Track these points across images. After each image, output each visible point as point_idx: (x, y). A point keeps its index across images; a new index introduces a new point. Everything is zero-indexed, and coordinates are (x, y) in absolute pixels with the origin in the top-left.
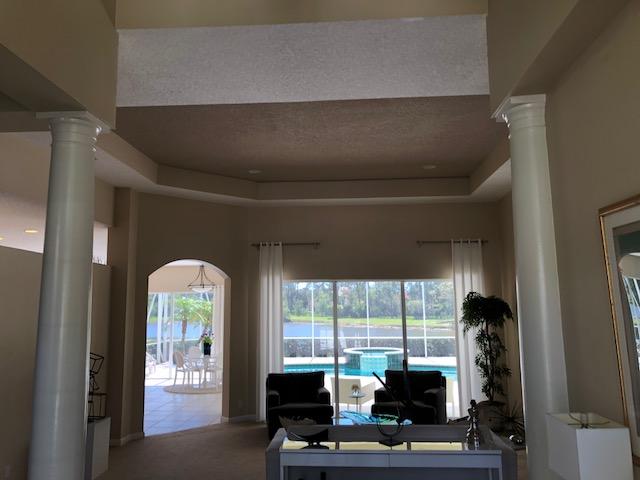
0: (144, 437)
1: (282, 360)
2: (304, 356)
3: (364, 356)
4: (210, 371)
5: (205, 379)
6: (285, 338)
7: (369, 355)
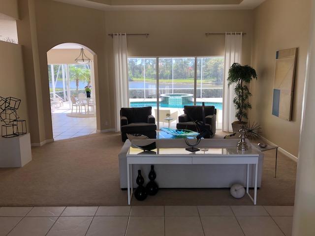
0: (53, 141)
1: (128, 100)
2: (140, 98)
3: (171, 98)
4: (90, 106)
5: (88, 109)
6: (129, 89)
7: (173, 98)
